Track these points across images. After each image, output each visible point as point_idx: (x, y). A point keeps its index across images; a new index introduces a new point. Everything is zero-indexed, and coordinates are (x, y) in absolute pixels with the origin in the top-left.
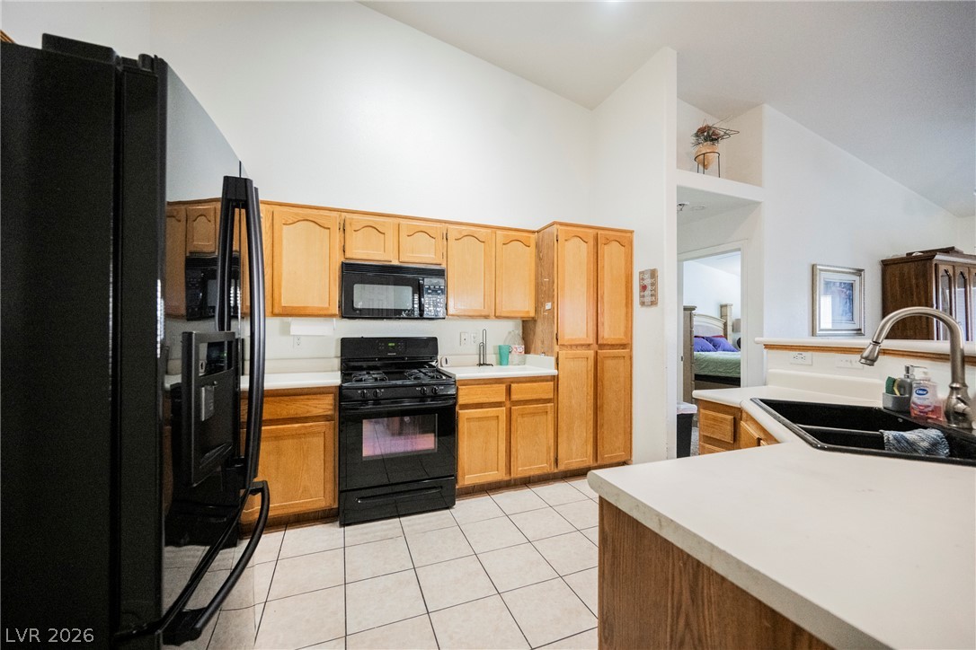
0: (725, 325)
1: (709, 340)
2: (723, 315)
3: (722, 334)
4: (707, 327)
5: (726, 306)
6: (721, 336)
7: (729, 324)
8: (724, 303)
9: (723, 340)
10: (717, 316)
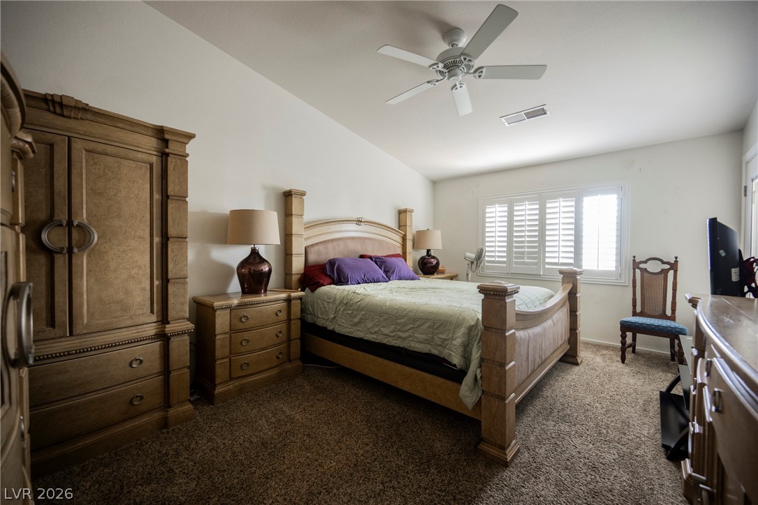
0: (404, 238)
1: (379, 261)
2: (402, 225)
3: (399, 251)
4: (380, 241)
5: (405, 211)
6: (398, 256)
7: (409, 237)
8: (403, 207)
9: (399, 261)
10: (394, 225)
